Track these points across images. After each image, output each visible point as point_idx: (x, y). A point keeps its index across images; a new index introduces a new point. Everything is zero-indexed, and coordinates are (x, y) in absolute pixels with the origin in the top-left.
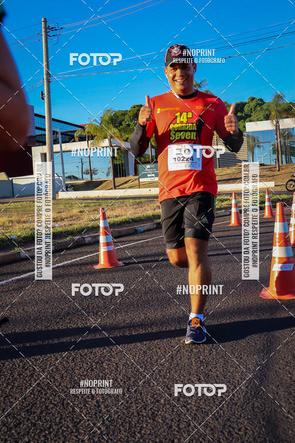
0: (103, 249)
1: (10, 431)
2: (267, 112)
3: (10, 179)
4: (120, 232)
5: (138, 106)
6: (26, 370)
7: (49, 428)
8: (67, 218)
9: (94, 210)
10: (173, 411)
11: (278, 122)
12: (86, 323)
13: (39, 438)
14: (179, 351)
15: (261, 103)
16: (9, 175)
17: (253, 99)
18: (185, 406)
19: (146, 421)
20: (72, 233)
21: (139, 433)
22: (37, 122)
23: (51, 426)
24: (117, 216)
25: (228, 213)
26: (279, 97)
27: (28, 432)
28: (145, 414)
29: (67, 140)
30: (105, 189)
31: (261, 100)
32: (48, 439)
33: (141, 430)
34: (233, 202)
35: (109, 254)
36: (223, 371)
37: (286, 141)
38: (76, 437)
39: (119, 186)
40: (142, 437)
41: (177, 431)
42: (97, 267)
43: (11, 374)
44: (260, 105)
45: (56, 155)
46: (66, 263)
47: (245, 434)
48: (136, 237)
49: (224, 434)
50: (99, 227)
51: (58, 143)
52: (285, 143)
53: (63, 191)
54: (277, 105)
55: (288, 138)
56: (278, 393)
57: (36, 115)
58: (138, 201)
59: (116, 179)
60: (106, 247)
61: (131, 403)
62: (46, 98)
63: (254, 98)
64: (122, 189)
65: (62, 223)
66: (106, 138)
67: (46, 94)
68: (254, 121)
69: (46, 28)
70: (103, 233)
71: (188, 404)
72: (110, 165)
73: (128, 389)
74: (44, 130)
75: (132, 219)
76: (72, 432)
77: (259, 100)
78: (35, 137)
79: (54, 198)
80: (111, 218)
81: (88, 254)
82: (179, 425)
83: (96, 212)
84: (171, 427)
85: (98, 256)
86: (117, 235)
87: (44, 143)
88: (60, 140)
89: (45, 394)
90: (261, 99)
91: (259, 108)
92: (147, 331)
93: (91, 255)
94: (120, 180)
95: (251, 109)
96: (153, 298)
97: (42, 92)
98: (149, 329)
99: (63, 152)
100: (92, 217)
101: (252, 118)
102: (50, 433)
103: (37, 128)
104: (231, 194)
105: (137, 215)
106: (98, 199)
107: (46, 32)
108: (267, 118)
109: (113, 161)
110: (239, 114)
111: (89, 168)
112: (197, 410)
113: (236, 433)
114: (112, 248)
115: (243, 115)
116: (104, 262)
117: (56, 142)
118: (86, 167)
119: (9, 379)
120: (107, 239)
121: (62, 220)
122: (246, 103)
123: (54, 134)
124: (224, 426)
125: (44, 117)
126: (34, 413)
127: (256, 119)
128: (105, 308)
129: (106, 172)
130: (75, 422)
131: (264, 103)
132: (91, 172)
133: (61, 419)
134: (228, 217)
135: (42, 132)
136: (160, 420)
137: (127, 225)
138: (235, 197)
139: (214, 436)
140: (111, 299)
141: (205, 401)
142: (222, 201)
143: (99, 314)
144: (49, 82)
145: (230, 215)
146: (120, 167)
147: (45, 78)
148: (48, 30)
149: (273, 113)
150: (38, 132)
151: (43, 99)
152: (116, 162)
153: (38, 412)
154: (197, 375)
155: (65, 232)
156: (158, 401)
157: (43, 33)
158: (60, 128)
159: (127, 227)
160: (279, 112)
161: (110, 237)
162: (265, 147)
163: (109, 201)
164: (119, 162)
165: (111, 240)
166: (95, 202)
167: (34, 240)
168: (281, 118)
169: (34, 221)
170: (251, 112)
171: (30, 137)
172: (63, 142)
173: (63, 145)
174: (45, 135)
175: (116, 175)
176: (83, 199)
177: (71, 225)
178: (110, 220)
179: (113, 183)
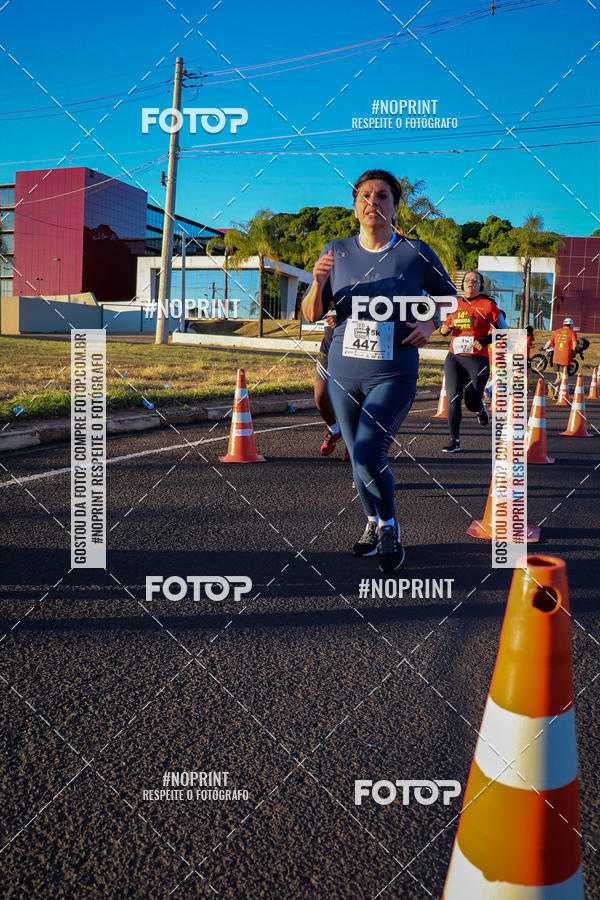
0: (235, 433)
1: (87, 684)
2: (514, 244)
3: (100, 304)
4: (262, 407)
5: (311, 209)
7: (141, 688)
8: (183, 376)
9: (225, 369)
10: (319, 685)
11: (529, 261)
12: (202, 544)
13: (127, 698)
15: (506, 227)
16: (98, 298)
17: (494, 219)
18: (337, 680)
19: (280, 694)
20: (189, 400)
21: (268, 709)
22: (151, 218)
23: (143, 685)
24: (261, 382)
25: (435, 396)
27: (112, 690)
28: (278, 685)
29: (195, 250)
30: (246, 336)
31: (508, 223)
32: (139, 702)
33: (271, 705)
35: (244, 442)
37: (539, 293)
38: (179, 704)
39: (268, 333)
40: (272, 715)
41: (322, 713)
42: (224, 459)
44: (505, 230)
45: (174, 273)
46: (176, 447)
47: (419, 726)
48: (287, 419)
49: (388, 722)
50: (233, 396)
51: (180, 255)
52: (536, 296)
53: (180, 331)
54: (531, 235)
55: (543, 287)
56: (473, 675)
57: (150, 207)
58: (295, 360)
59: (265, 321)
60: (240, 430)
61: (261, 668)
62: (168, 184)
63: (497, 218)
64: (272, 338)
65: (176, 384)
66: (256, 254)
67: (169, 177)
68: (491, 254)
69: (181, 73)
70: (238, 408)
71: (342, 678)
72: (257, 299)
73: (257, 647)
74: (161, 232)
75: (284, 389)
76: (173, 697)
77: (503, 222)
78: (144, 241)
79: (165, 341)
80: (253, 383)
82: (325, 704)
84: (315, 706)
85: (226, 442)
86: (258, 411)
87: (158, 253)
88: (183, 252)
89: (137, 641)
90: (507, 222)
91: (501, 236)
93: (216, 439)
94: (271, 324)
95: (490, 236)
97: (163, 172)
99: (187, 269)
100: (222, 379)
101: (490, 249)
102: (142, 694)
103: (149, 228)
105: (292, 384)
106: (233, 350)
107: (181, 80)
108: (513, 252)
109: (262, 290)
110: (470, 241)
112: (354, 688)
113: (406, 723)
114: (249, 432)
115: (477, 242)
116: (235, 452)
117: (176, 251)
119: (85, 612)
120: (243, 418)
121: (175, 378)
122: (483, 225)
123: (175, 239)
124: (390, 712)
125: (163, 212)
126: (120, 664)
127: (495, 253)
129: (249, 308)
130: (178, 684)
131: (512, 228)
133: (158, 677)
135: (157, 235)
136: (299, 695)
137: (276, 397)
139: (374, 725)
141: (367, 676)
142: (428, 375)
143: (222, 532)
144: (176, 158)
145: (438, 399)
146: (273, 303)
147: (171, 151)
148: (184, 77)
149: (524, 246)
150: (150, 234)
151: (164, 184)
152: (267, 293)
153: (127, 663)
154: (360, 639)
155: (178, 399)
156: (299, 669)
157: (175, 81)
158: (183, 231)
159: (275, 400)
160: (533, 245)
161: (249, 414)
162: (505, 297)
163: (251, 356)
164: (272, 295)
165: (249, 419)
166: (229, 354)
167: (130, 406)
168: (535, 256)
169: (132, 376)
170: (490, 240)
171: (137, 241)
172: (188, 254)
173: (188, 258)
174: (161, 239)
175: (264, 316)
176: (210, 348)
177: (188, 388)
178: (252, 387)
179: (259, 327)
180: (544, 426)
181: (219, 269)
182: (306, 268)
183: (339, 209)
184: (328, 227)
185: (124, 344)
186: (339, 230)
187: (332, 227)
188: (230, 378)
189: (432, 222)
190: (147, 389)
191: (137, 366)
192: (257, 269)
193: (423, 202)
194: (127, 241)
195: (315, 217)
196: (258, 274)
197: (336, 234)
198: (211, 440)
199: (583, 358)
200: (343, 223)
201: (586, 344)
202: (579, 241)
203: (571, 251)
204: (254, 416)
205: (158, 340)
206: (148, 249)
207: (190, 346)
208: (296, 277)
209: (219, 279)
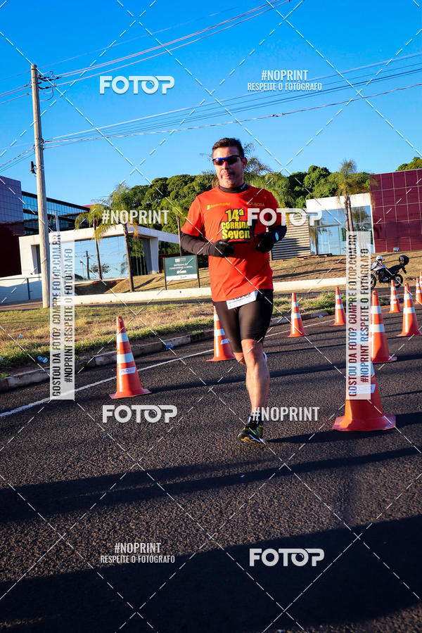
0: (121, 373)
2: (333, 186)
4: (142, 349)
5: (161, 179)
6: (26, 535)
9: (105, 322)
11: (348, 199)
12: (104, 471)
14: (229, 503)
15: (325, 173)
17: (315, 169)
24: (137, 328)
25: (287, 320)
26: (349, 165)
29: (67, 226)
30: (120, 292)
31: (326, 170)
34: (293, 305)
35: (130, 378)
36: (289, 527)
37: (360, 224)
39: (139, 287)
42: (114, 397)
43: (6, 541)
44: (325, 176)
48: (164, 356)
50: (114, 343)
51: (55, 230)
52: (358, 226)
54: (347, 177)
55: (363, 219)
57: (25, 194)
58: (164, 307)
59: (134, 278)
60: (125, 370)
62: (38, 171)
63: (317, 167)
64: (142, 291)
67: (37, 166)
68: (316, 197)
69: (36, 78)
70: (120, 351)
72: (126, 259)
74: (37, 214)
75: (157, 331)
77: (322, 170)
78: (22, 223)
80: (131, 330)
81: (101, 380)
83: (109, 323)
85: (115, 381)
86: (139, 353)
87: (36, 232)
88: (57, 228)
89: (54, 566)
90: (326, 168)
91: (322, 181)
93: (105, 381)
94: (139, 279)
95: (313, 182)
97: (32, 163)
100: (104, 330)
101: (314, 194)
103: (26, 211)
104: (289, 295)
105: (164, 326)
106: (111, 305)
107: (37, 84)
108: (333, 192)
109: (129, 254)
110: (297, 189)
111: (97, 264)
114: (134, 370)
115: (303, 189)
116: (123, 389)
117: (53, 228)
118: (93, 262)
119: (4, 548)
120: (126, 358)
122: (306, 174)
123: (49, 218)
125: (35, 196)
127: (319, 195)
128: (128, 450)
129: (120, 269)
131: (330, 173)
132: (101, 269)
134: (287, 325)
135: (34, 217)
137: (152, 339)
138: (295, 298)
142: (278, 304)
143: (121, 458)
144: (41, 149)
145: (290, 322)
146: (139, 261)
147: (36, 144)
148: (39, 81)
149: (342, 187)
150: (27, 217)
151: (33, 172)
152: (133, 255)
154: (255, 534)
157: (33, 85)
158: (55, 211)
159: (152, 342)
160: (350, 185)
161: (131, 355)
162: (332, 231)
163: (126, 308)
164: (137, 255)
165: (132, 359)
166: (108, 308)
167: (27, 363)
168: (352, 194)
169: (25, 337)
170: (313, 186)
171: (16, 223)
172: (62, 230)
173: (62, 233)
174: (37, 220)
175: (133, 273)
176: (90, 306)
178: (130, 333)
179: (130, 284)
180: (384, 331)
181: (90, 239)
182: (163, 229)
183: (184, 176)
184: (177, 192)
185: (16, 312)
186: (186, 193)
187: (181, 192)
188: (111, 328)
189: (264, 177)
190: (40, 346)
191: (29, 329)
192: (123, 235)
193: (253, 161)
194: (9, 224)
195: (165, 186)
196: (124, 240)
197: (185, 197)
199: (405, 272)
200: (189, 188)
201: (406, 260)
202: (387, 177)
203: (381, 186)
204: (135, 357)
205: (45, 305)
206: (27, 229)
208: (155, 238)
209: (91, 247)
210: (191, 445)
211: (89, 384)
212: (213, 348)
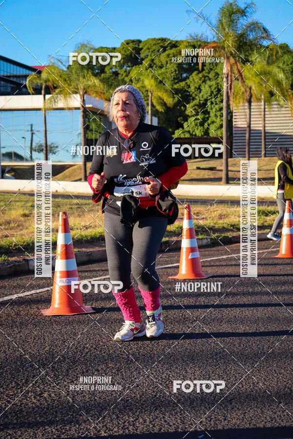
0: (59, 283)
4: (89, 254)
5: (133, 41)
20: (7, 251)
24: (86, 228)
29: (9, 90)
30: (69, 180)
42: (47, 312)
60: (64, 279)
66: (76, 93)
70: (61, 255)
80: (77, 229)
81: (33, 289)
85: (50, 293)
86: (85, 259)
92: (127, 431)
93: (38, 291)
96: (139, 373)
98: (131, 428)
99: (2, 111)
109: (85, 133)
111: (43, 142)
116: (60, 304)
118: (39, 139)
120: (67, 265)
132: (47, 149)
140: (67, 370)
143: (46, 395)
161: (73, 261)
163: (75, 201)
165: (74, 267)
176: (30, 194)
177: (6, 236)
178: (75, 233)
179: (83, 171)
181: (37, 110)
183: (163, 40)
184: (153, 60)
186: (164, 63)
187: (156, 60)
192: (79, 109)
193: (254, 26)
195: (138, 51)
196: (79, 115)
197: (161, 67)
198: (33, 292)
204: (79, 264)
207: (8, 193)
209: (37, 120)
210: (138, 386)
211: (17, 293)
212: (178, 261)
